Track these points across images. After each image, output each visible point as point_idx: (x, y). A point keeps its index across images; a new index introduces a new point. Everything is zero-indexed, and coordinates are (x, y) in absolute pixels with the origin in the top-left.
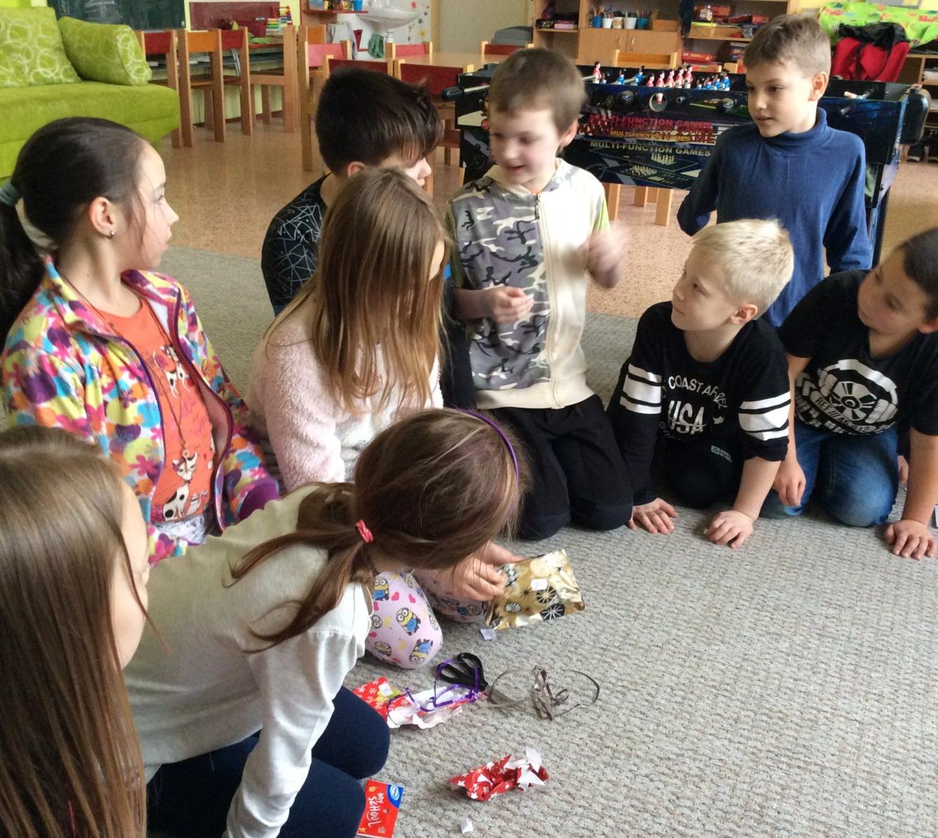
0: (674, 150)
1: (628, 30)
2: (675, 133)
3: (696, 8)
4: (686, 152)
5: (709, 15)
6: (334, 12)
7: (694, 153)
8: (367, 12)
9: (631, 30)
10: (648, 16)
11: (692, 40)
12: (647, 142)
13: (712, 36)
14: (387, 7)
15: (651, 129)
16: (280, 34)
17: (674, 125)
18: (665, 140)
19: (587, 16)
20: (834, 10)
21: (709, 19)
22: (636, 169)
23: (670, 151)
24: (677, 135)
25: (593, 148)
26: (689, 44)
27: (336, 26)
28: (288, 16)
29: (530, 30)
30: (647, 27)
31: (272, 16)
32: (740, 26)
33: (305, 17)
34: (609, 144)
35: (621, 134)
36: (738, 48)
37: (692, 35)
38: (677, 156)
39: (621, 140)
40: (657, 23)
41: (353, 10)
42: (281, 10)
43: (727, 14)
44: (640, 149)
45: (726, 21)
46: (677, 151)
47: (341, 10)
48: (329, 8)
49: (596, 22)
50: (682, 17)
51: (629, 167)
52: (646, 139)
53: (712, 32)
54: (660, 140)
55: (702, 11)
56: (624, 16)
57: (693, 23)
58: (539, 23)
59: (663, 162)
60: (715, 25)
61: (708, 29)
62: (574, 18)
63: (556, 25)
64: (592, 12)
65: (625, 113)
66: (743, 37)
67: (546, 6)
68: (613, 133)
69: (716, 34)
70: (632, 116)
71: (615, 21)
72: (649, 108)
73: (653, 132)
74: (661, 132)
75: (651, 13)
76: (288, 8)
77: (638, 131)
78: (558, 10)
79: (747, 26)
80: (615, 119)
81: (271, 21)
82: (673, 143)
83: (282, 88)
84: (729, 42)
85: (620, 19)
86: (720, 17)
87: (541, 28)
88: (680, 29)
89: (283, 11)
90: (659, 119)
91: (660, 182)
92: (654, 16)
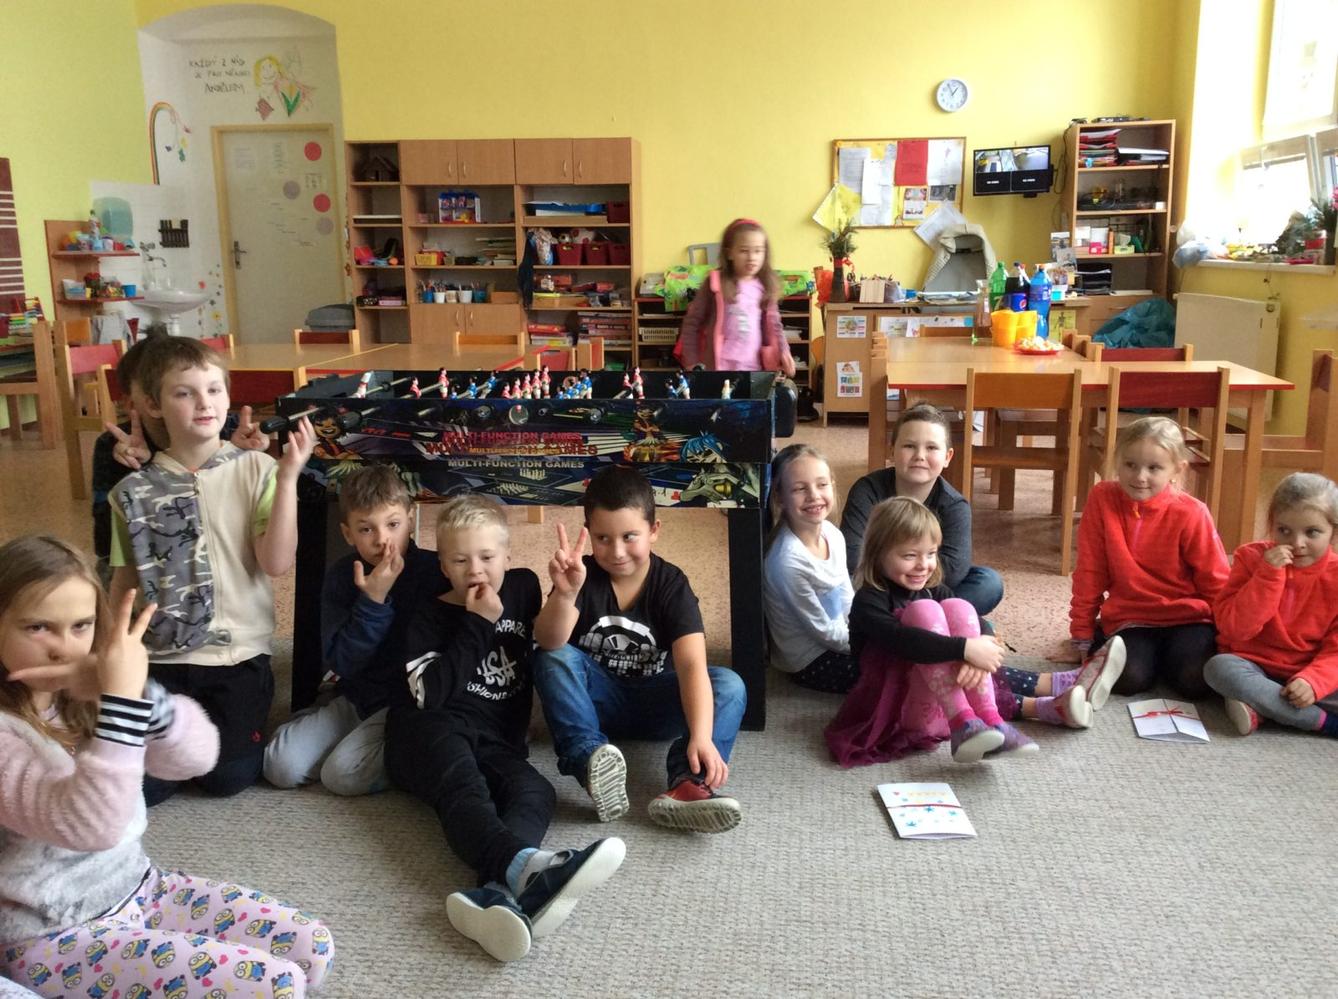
0: (544, 463)
1: (464, 304)
2: (541, 446)
3: (535, 278)
4: (557, 465)
5: (551, 285)
6: (99, 300)
7: (565, 465)
8: (143, 298)
9: (468, 304)
10: (484, 289)
11: (536, 311)
12: (513, 457)
13: (557, 306)
14: (168, 289)
15: (515, 444)
16: (30, 331)
17: (540, 437)
18: (533, 454)
19: (416, 291)
20: (679, 274)
21: (552, 289)
22: (504, 486)
23: (540, 466)
24: (545, 448)
25: (451, 467)
26: (534, 316)
27: (104, 317)
28: (38, 308)
29: (350, 308)
30: (485, 300)
31: (16, 311)
32: (585, 294)
33: (62, 309)
34: (470, 463)
35: (481, 451)
36: (586, 317)
37: (535, 306)
38: (547, 469)
39: (484, 457)
40: (495, 295)
41: (124, 296)
42: (27, 302)
43: (570, 283)
44: (506, 465)
45: (569, 290)
46: (547, 465)
47: (109, 298)
48: (92, 296)
49: (427, 297)
50: (522, 289)
51: (495, 486)
52: (512, 454)
53: (557, 302)
54: (527, 454)
55: (542, 281)
56: (457, 289)
57: (534, 294)
58: (360, 300)
59: (533, 478)
60: (558, 295)
61: (553, 299)
62: (400, 293)
63: (381, 302)
64: (421, 287)
65: (484, 429)
66: (590, 306)
67: (365, 283)
68: (473, 451)
69: (560, 304)
70: (491, 432)
71: (449, 295)
72: (510, 421)
73: (518, 446)
74: (527, 446)
75: (487, 285)
76: (37, 299)
77: (502, 446)
78: (381, 286)
79: (594, 294)
80: (473, 435)
81: (15, 316)
82: (542, 457)
83: (36, 397)
84: (576, 312)
85: (453, 292)
86: (562, 286)
87: (363, 305)
88: (521, 301)
89: (29, 304)
90: (522, 432)
91: (533, 499)
92: (491, 288)
